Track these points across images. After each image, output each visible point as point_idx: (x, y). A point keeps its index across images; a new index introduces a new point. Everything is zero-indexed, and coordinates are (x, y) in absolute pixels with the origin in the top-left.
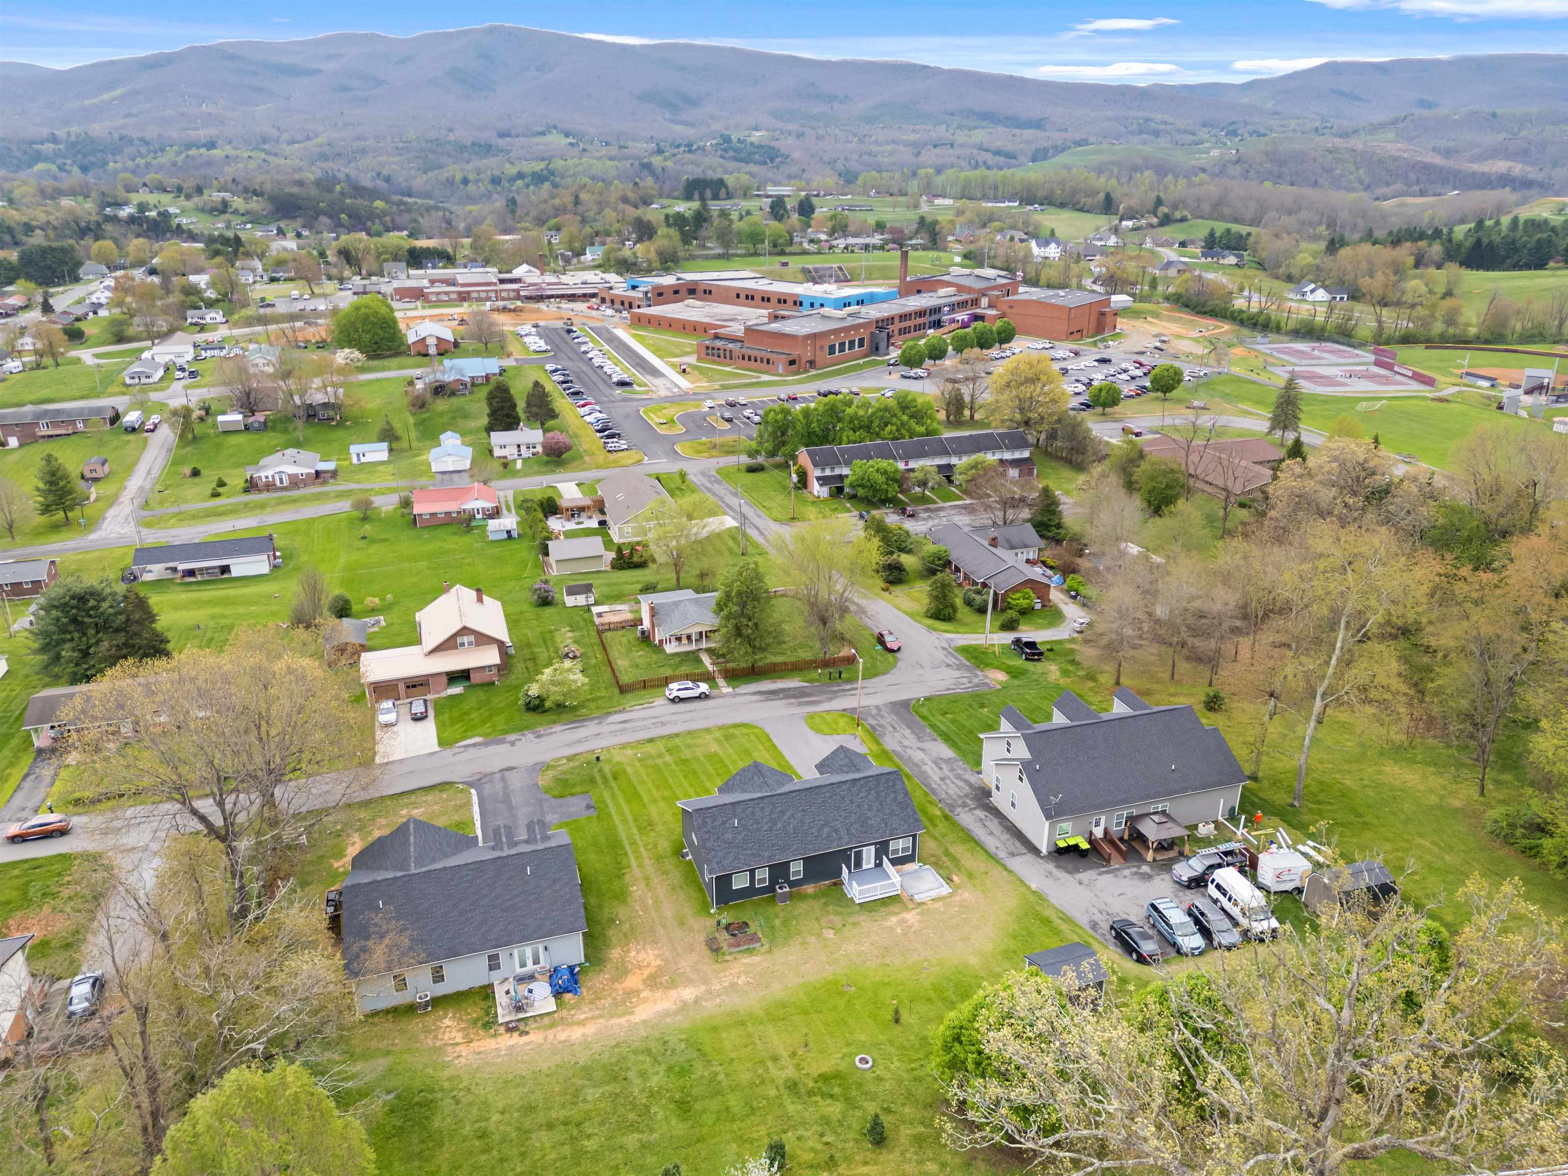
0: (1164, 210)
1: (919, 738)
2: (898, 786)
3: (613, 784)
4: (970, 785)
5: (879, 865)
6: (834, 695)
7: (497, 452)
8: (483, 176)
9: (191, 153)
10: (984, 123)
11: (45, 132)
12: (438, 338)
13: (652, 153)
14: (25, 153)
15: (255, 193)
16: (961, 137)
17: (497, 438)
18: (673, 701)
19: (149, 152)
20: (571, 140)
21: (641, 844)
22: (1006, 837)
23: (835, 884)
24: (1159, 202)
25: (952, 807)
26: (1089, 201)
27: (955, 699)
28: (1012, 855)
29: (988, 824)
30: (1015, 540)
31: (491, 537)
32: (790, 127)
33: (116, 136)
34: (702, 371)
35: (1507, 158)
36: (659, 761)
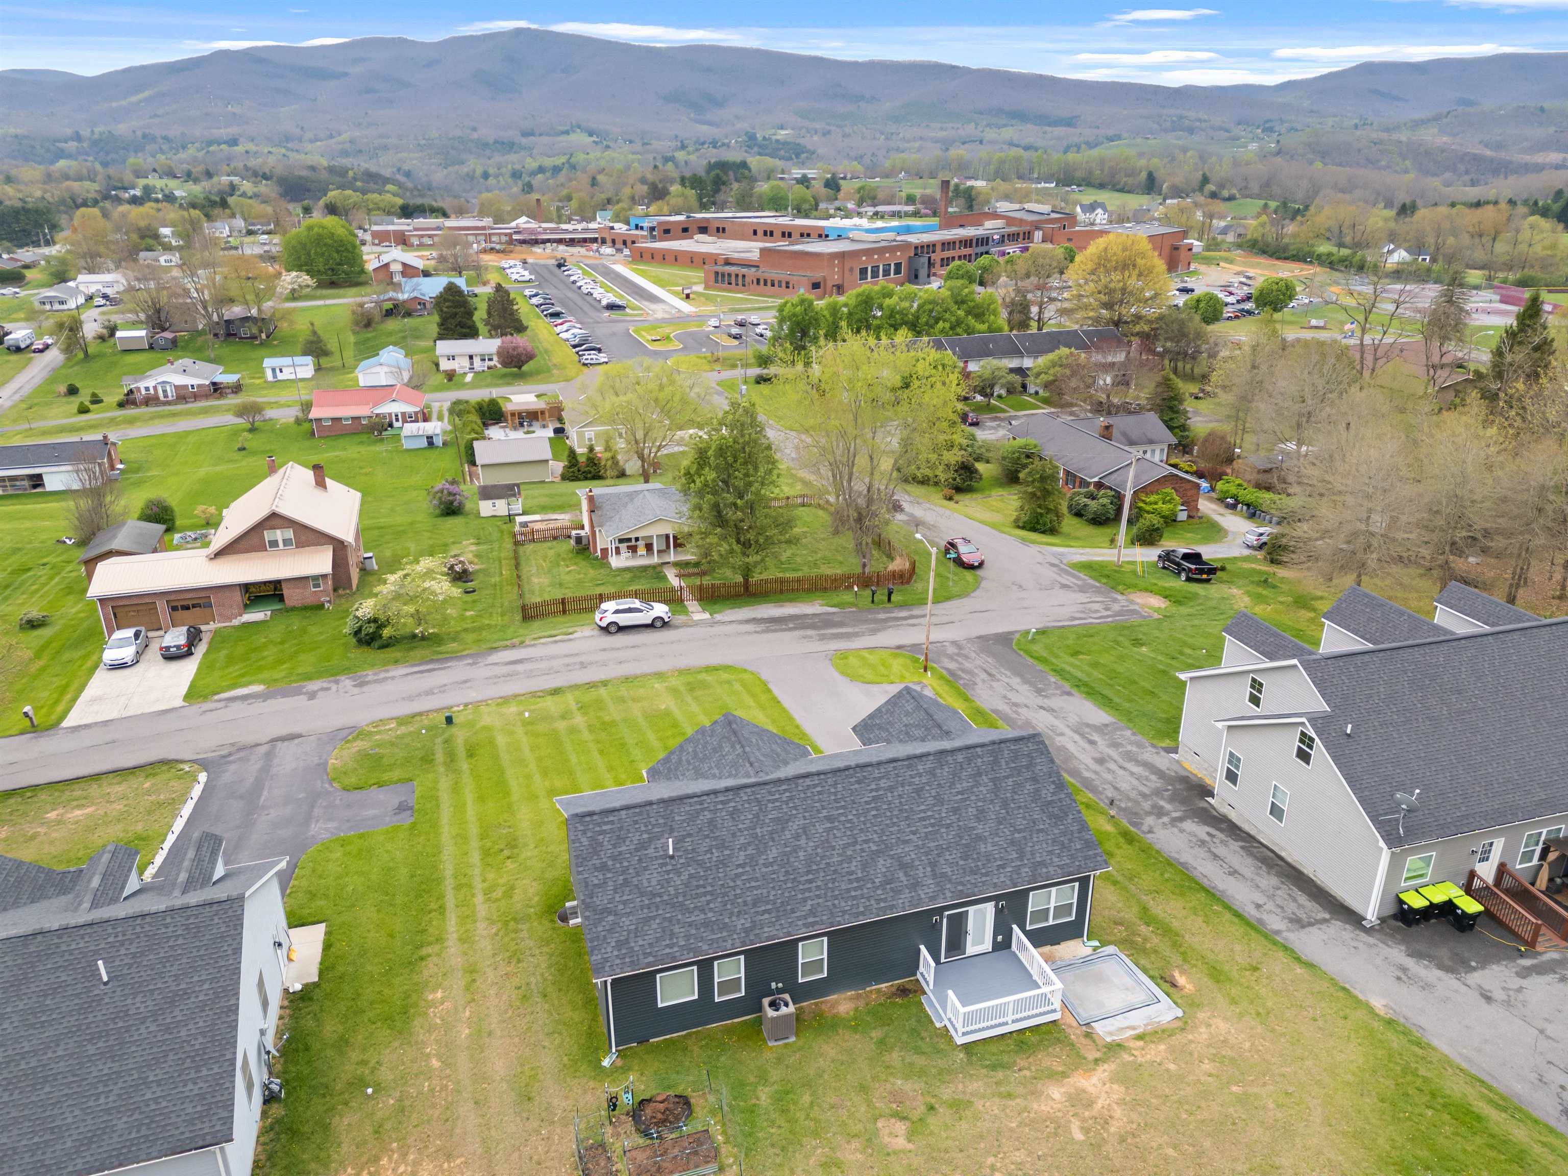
0: (1211, 187)
1: (1039, 691)
2: (1041, 768)
3: (465, 766)
4: (1161, 774)
5: (1002, 944)
6: (882, 626)
7: (445, 365)
8: (504, 170)
9: (211, 148)
10: (1014, 122)
11: (69, 131)
12: (404, 265)
13: (677, 149)
14: (48, 150)
15: (266, 177)
16: (990, 134)
17: (444, 347)
18: (605, 630)
19: (171, 148)
20: (595, 138)
21: (479, 886)
22: (1269, 881)
23: (903, 991)
24: (1205, 180)
25: (1135, 817)
26: (1130, 181)
27: (1087, 633)
28: (1299, 923)
29: (1221, 851)
30: (1134, 436)
31: (406, 444)
32: (818, 125)
33: (139, 133)
34: (708, 298)
35: (1559, 150)
36: (561, 725)
